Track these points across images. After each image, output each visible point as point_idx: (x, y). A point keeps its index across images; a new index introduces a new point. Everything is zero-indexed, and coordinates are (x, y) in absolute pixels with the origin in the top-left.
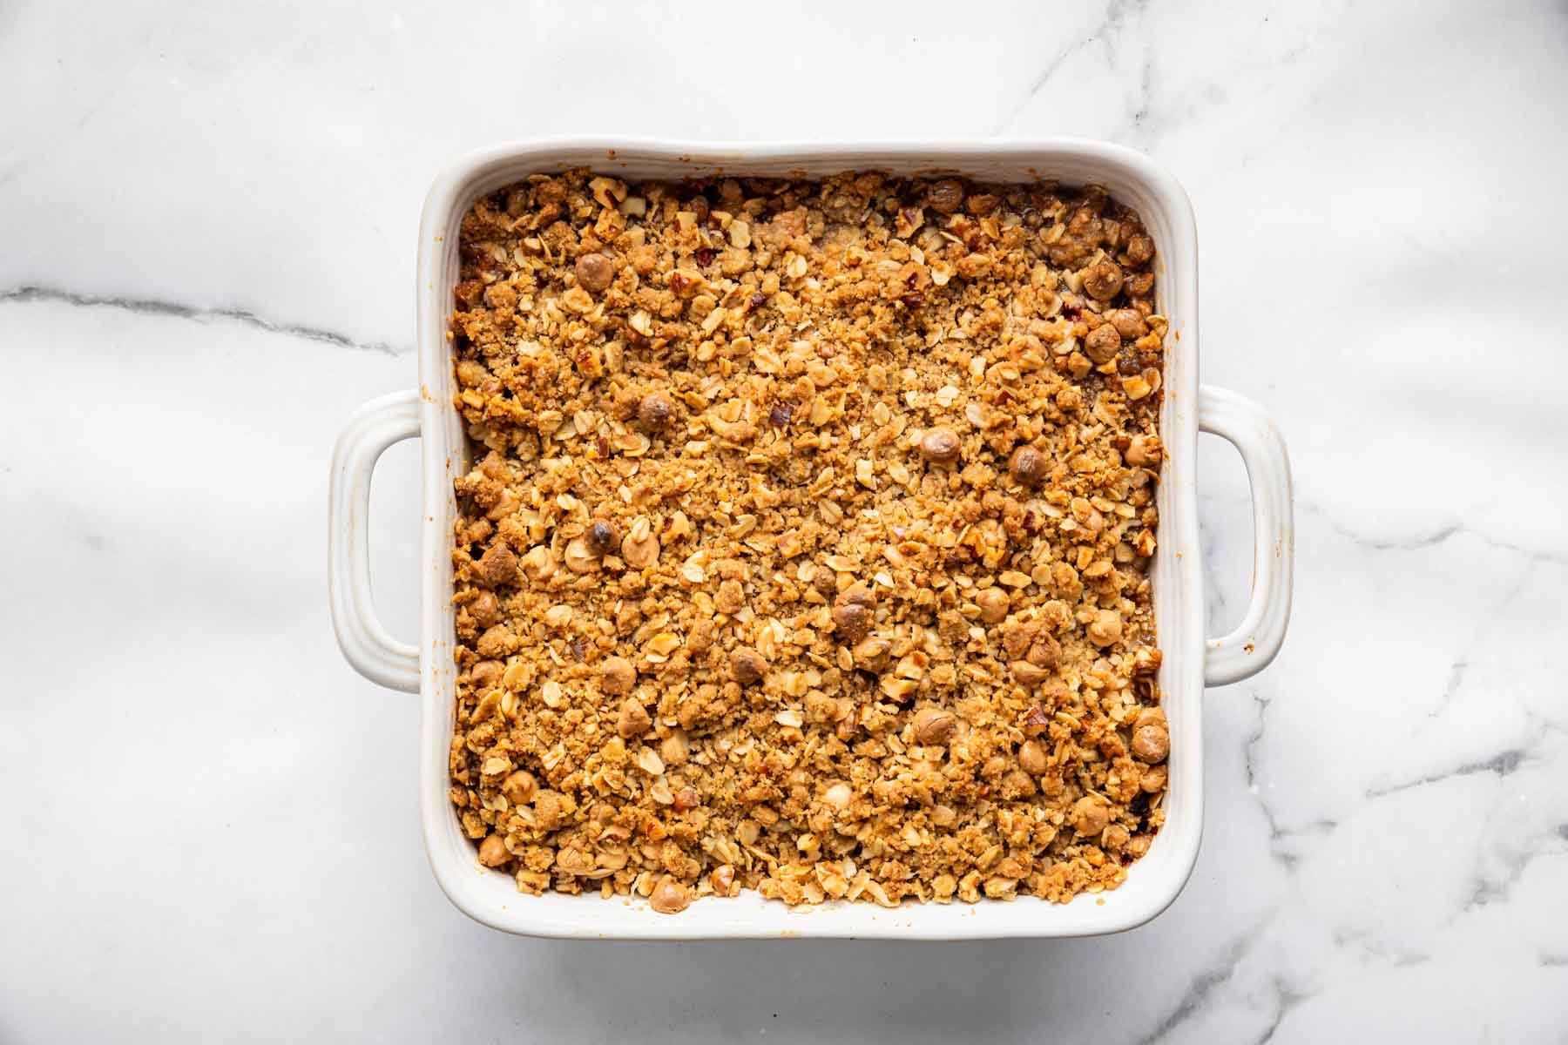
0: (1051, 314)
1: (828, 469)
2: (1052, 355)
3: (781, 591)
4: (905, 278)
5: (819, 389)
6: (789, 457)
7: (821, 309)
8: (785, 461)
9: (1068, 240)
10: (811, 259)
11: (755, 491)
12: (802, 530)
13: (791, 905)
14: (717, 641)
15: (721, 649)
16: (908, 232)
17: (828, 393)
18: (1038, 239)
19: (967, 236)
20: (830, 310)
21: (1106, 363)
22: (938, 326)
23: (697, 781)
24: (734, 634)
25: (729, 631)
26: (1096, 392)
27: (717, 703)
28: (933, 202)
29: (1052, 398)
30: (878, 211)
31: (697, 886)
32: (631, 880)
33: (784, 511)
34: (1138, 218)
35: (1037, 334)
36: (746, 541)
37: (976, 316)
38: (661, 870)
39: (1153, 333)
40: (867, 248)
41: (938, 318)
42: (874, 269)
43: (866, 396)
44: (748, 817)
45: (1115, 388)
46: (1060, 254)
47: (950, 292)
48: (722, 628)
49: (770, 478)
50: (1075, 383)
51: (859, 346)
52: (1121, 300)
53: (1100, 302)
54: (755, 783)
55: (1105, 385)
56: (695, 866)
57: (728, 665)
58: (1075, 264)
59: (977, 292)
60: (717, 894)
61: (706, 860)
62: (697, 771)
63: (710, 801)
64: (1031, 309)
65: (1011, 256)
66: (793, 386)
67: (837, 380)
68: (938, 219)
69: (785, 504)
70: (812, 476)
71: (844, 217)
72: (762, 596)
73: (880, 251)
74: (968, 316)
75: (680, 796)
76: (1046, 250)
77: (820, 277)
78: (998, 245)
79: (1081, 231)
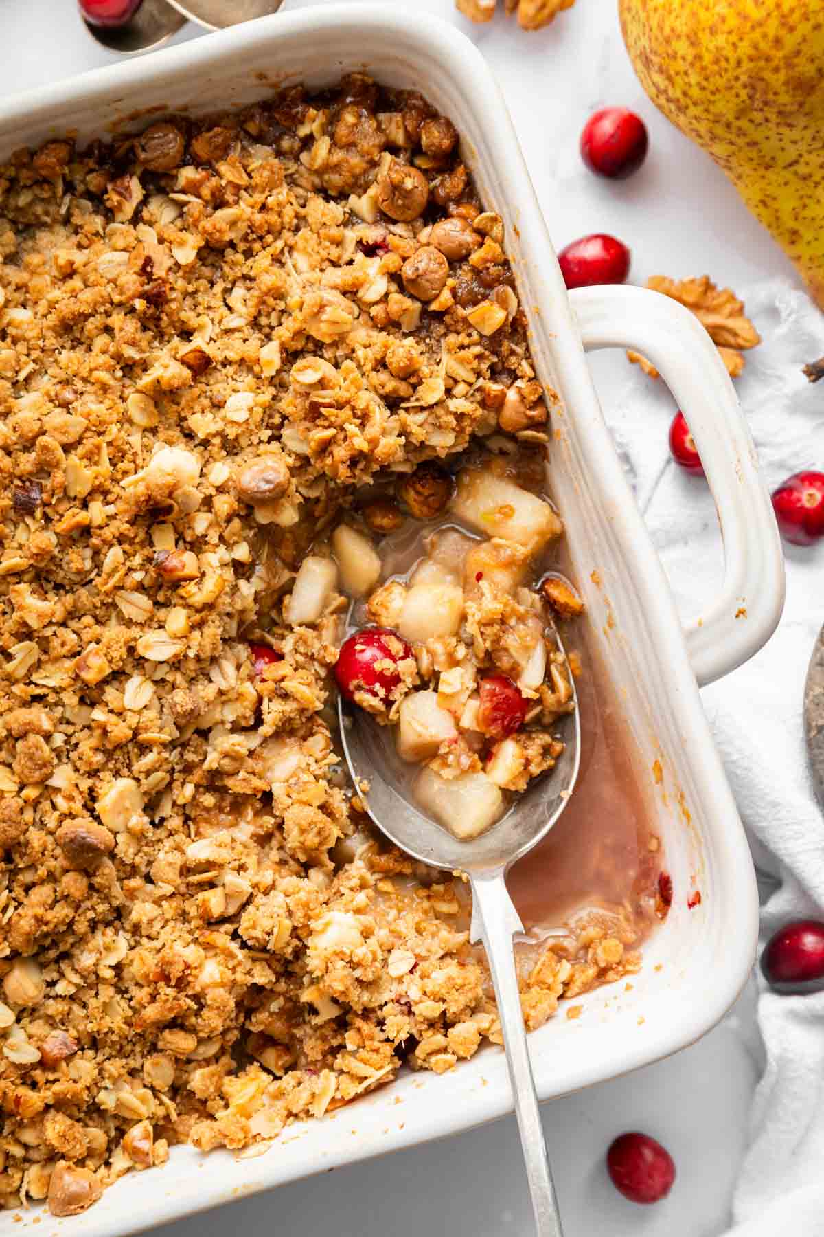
0: (346, 258)
1: (113, 550)
2: (364, 308)
3: (105, 732)
4: (137, 269)
5: (67, 448)
6: (56, 552)
7: (41, 343)
8: (53, 558)
9: (338, 155)
10: (9, 283)
11: (21, 608)
12: (104, 640)
13: (239, 1150)
14: (34, 824)
15: (43, 833)
16: (129, 209)
17: (81, 450)
18: (302, 169)
19: (206, 192)
20: (54, 341)
21: (438, 296)
22: (205, 319)
23: (64, 1021)
24: (54, 807)
25: (46, 805)
26: (438, 341)
27: (58, 907)
28: (147, 161)
29: (381, 364)
30: (82, 196)
31: (108, 1164)
32: (17, 1184)
33: (74, 624)
34: (422, 98)
35: (335, 287)
36: (34, 678)
37: (249, 289)
38: (53, 1157)
39: (488, 241)
40: (80, 246)
41: (200, 309)
42: (96, 270)
43: (136, 440)
44: (154, 1049)
45: (460, 327)
46: (336, 179)
47: (207, 271)
48: (36, 804)
49: (41, 586)
50: (405, 335)
51: (103, 376)
52: (434, 211)
53: (406, 222)
54: (153, 998)
55: (447, 327)
56: (97, 1135)
57: (58, 851)
58: (358, 185)
59: (239, 257)
60: (138, 1166)
61: (112, 1125)
62: (61, 1007)
63: (94, 1042)
64: (318, 258)
65: (270, 200)
66: (34, 455)
67: (87, 429)
68: (163, 183)
69: (73, 614)
70: (96, 567)
71: (37, 217)
72: (82, 747)
73: (98, 245)
74: (239, 292)
75: (47, 1047)
76: (317, 181)
77: (30, 303)
78: (250, 191)
79: (351, 139)
